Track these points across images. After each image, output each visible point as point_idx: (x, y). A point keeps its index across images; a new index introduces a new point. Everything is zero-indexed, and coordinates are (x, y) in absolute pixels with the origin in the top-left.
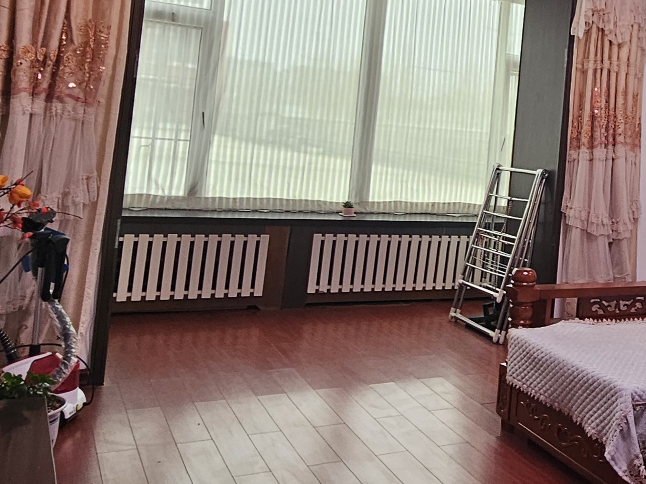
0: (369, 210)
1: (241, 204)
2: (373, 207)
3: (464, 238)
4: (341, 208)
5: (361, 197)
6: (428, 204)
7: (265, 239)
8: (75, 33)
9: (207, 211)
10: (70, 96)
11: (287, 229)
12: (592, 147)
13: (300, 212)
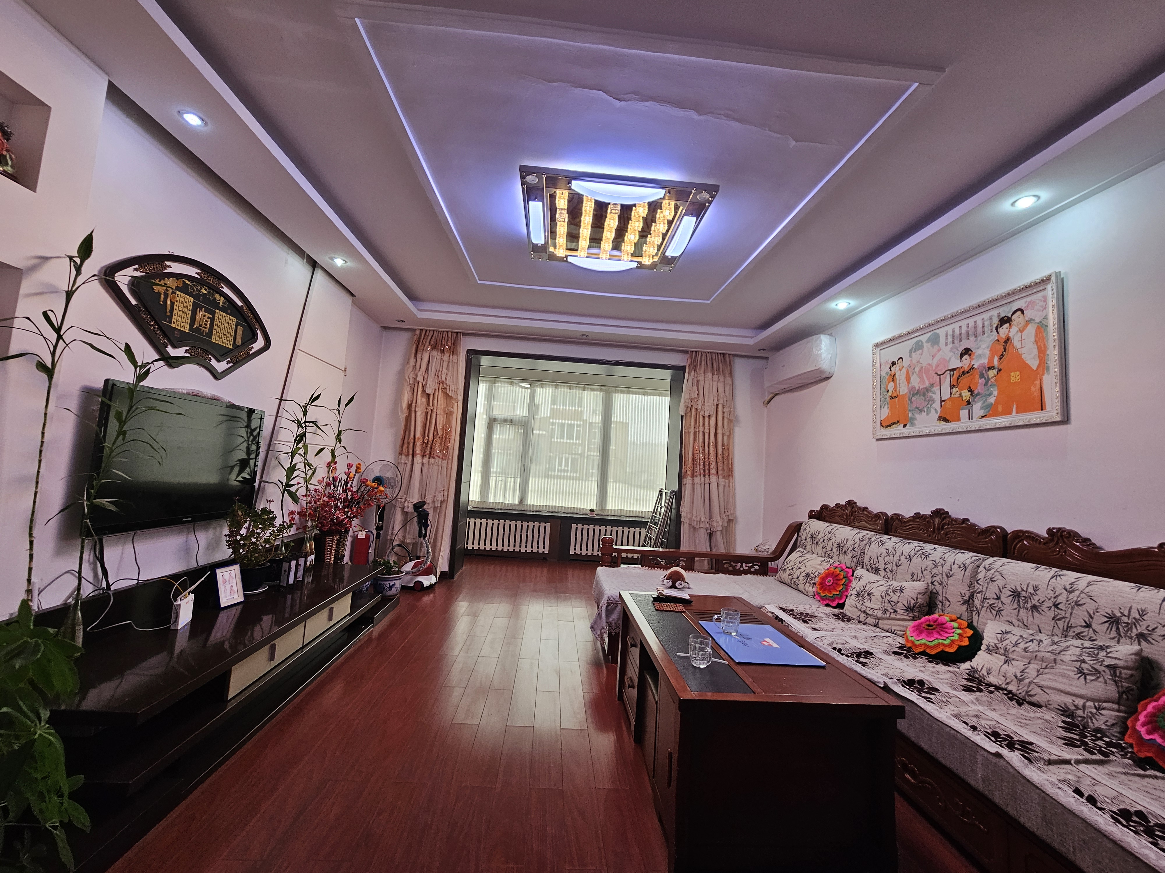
0: (606, 514)
1: (543, 508)
2: (608, 512)
3: (643, 530)
4: (589, 512)
5: (602, 507)
6: (639, 512)
7: (548, 525)
8: (439, 430)
9: (527, 511)
10: (437, 456)
11: (559, 521)
12: (693, 476)
13: (570, 513)
